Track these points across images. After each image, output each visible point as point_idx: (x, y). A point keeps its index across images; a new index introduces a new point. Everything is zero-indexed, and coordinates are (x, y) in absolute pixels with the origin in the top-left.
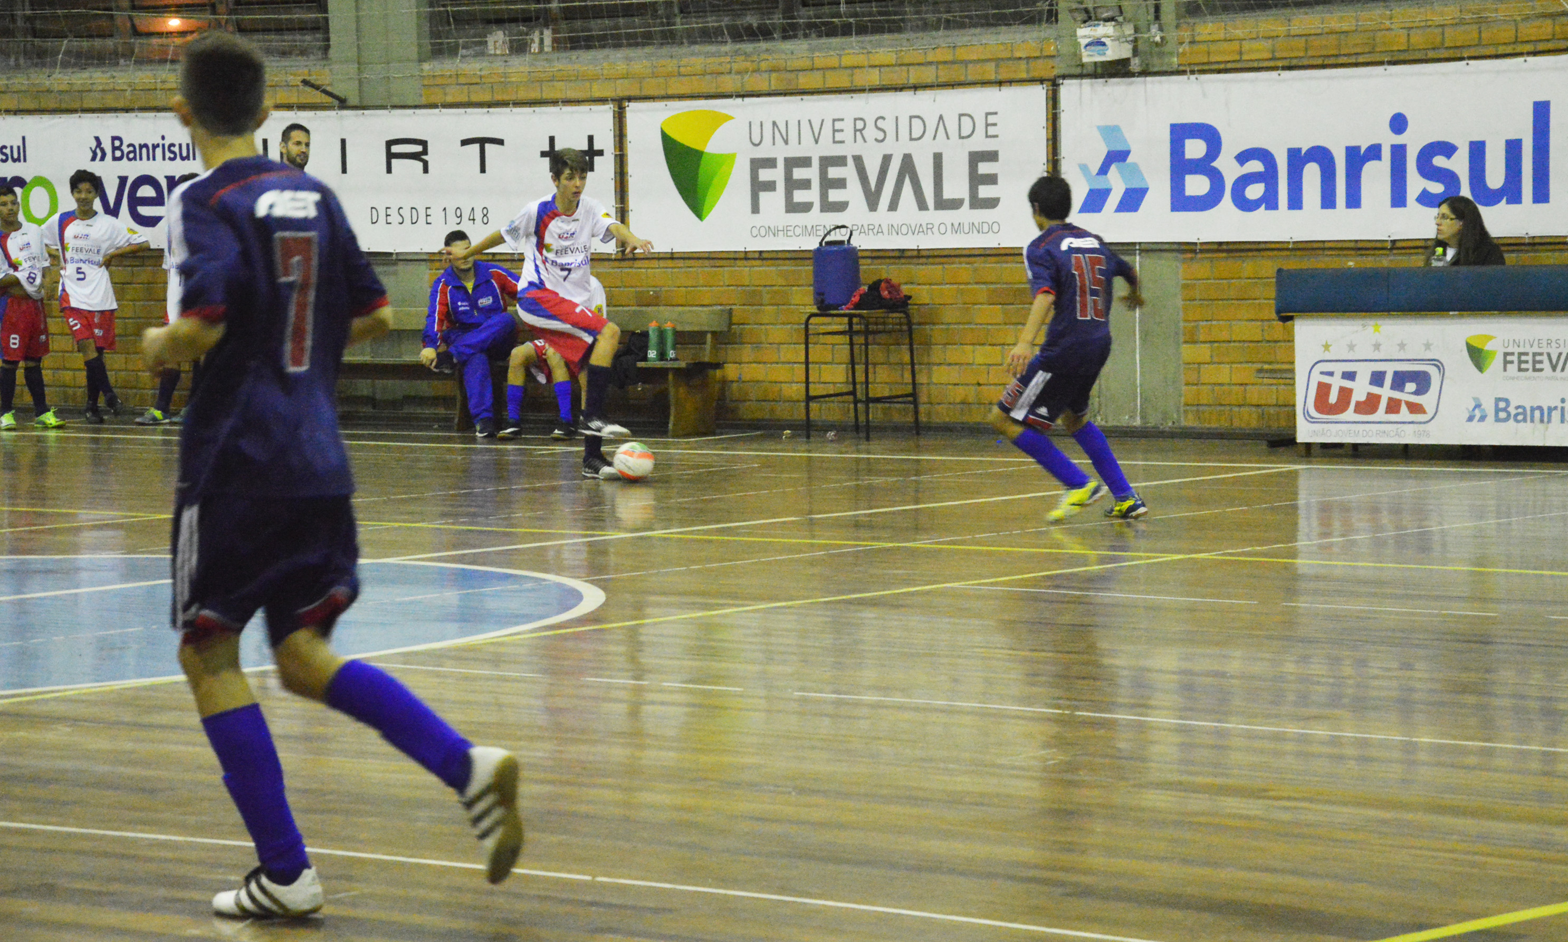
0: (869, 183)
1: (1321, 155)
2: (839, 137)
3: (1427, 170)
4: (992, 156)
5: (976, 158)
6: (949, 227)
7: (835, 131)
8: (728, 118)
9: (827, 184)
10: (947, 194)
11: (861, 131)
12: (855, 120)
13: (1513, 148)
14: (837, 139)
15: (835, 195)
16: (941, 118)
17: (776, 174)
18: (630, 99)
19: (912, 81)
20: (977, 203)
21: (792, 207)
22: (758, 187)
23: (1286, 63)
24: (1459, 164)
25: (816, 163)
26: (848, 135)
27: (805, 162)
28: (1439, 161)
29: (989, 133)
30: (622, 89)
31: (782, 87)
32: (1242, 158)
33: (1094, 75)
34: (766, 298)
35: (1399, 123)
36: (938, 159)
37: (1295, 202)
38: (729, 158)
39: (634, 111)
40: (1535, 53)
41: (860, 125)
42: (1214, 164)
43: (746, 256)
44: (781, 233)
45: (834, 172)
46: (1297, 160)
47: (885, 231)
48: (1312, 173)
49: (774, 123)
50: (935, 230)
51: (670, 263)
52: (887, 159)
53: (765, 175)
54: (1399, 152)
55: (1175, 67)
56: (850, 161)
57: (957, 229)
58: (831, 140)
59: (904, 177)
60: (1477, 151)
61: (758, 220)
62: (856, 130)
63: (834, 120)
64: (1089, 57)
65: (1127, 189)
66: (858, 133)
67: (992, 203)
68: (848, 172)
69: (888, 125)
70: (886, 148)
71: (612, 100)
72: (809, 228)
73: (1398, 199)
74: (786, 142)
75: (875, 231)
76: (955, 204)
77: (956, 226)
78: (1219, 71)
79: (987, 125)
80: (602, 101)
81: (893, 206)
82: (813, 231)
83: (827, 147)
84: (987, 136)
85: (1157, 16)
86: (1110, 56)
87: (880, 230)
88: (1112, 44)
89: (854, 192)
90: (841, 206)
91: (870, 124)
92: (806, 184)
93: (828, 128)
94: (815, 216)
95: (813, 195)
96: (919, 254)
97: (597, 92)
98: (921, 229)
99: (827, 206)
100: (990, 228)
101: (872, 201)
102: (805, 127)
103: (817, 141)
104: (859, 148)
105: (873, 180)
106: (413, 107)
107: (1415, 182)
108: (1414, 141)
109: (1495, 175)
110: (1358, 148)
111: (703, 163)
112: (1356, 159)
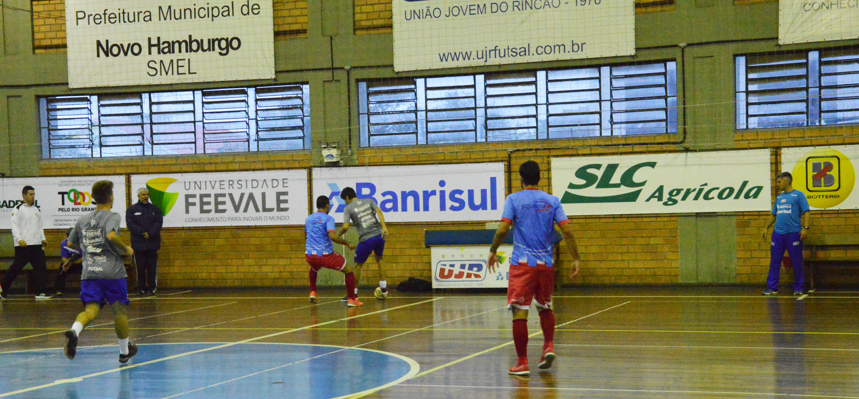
0: (235, 202)
1: (414, 194)
2: (222, 187)
3: (452, 198)
4: (286, 194)
5: (279, 194)
6: (268, 218)
7: (221, 185)
8: (175, 180)
9: (217, 203)
10: (267, 206)
12: (229, 181)
13: (484, 192)
15: (220, 207)
16: (265, 180)
17: (197, 200)
18: (133, 174)
19: (253, 167)
20: (280, 209)
21: (202, 211)
22: (188, 204)
23: (399, 163)
24: (465, 197)
25: (213, 196)
26: (226, 186)
28: (457, 196)
30: (129, 170)
31: (198, 169)
32: (384, 194)
33: (327, 166)
35: (442, 183)
36: (264, 195)
37: (404, 209)
38: (176, 195)
39: (134, 178)
40: (490, 162)
41: (231, 183)
42: (374, 196)
43: (183, 229)
44: (198, 221)
45: (220, 199)
46: (405, 195)
47: (242, 219)
48: (410, 200)
49: (195, 182)
50: (263, 219)
52: (242, 195)
53: (191, 200)
54: (442, 193)
55: (357, 164)
56: (227, 195)
57: (271, 218)
58: (219, 188)
59: (250, 201)
60: (471, 193)
61: (188, 216)
62: (229, 185)
63: (220, 181)
64: (326, 160)
65: (339, 205)
67: (286, 209)
68: (227, 199)
69: (243, 183)
70: (242, 191)
71: (125, 174)
72: (210, 218)
73: (443, 207)
74: (200, 189)
75: (238, 219)
76: (271, 210)
78: (374, 166)
79: (283, 183)
80: (121, 174)
81: (245, 210)
82: (212, 219)
83: (217, 191)
84: (283, 187)
85: (350, 147)
86: (334, 160)
87: (240, 219)
88: (335, 156)
89: (229, 206)
90: (224, 211)
91: (236, 183)
92: (209, 203)
93: (218, 184)
94: (213, 214)
95: (212, 207)
96: (256, 228)
97: (118, 171)
98: (257, 219)
99: (217, 211)
100: (285, 218)
101: (237, 209)
102: (208, 184)
103: (213, 188)
104: (231, 191)
105: (237, 203)
106: (35, 177)
107: (449, 203)
108: (448, 189)
109: (477, 201)
110: (427, 192)
111: (164, 196)
112: (427, 195)
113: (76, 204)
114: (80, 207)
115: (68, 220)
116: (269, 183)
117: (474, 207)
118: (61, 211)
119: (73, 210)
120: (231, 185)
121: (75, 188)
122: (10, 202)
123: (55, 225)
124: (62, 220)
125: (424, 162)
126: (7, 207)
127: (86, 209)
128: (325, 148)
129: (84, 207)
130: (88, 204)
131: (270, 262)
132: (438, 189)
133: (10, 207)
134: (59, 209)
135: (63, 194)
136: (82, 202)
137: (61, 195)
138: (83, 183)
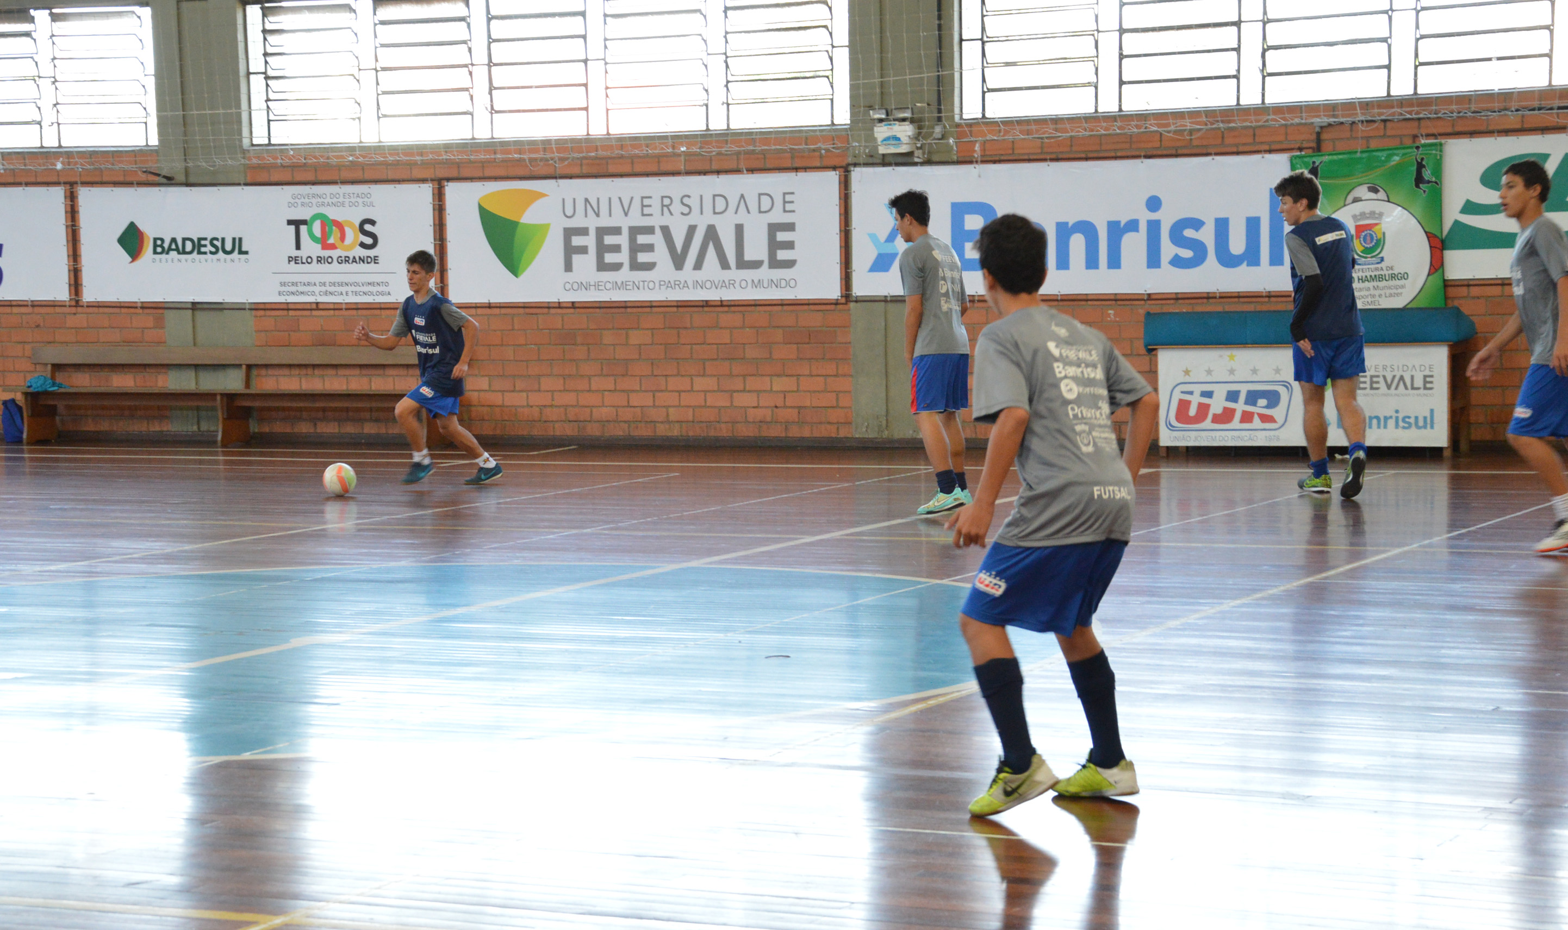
0: (675, 247)
1: (1087, 229)
2: (646, 211)
3: (1177, 237)
4: (790, 227)
5: (773, 229)
6: (750, 283)
7: (643, 206)
8: (543, 195)
9: (635, 249)
10: (748, 257)
11: (667, 206)
12: (663, 197)
13: (1252, 223)
14: (645, 212)
15: (642, 258)
16: (742, 196)
17: (589, 241)
18: (448, 180)
19: (715, 167)
20: (775, 263)
21: (602, 266)
22: (570, 251)
23: (1053, 156)
24: (1207, 236)
25: (625, 232)
26: (656, 208)
27: (617, 231)
28: (1189, 233)
29: (787, 209)
30: (441, 173)
31: (594, 171)
33: (884, 164)
34: (579, 340)
35: (1154, 204)
36: (739, 229)
37: (1063, 264)
38: (543, 229)
39: (451, 190)
40: (1270, 151)
41: (667, 201)
43: (559, 305)
44: (592, 288)
45: (642, 239)
46: (1065, 231)
47: (691, 285)
48: (1077, 242)
49: (587, 200)
50: (737, 285)
51: (488, 311)
52: (692, 230)
53: (577, 241)
54: (1154, 227)
55: (955, 158)
56: (658, 231)
57: (758, 284)
58: (640, 214)
59: (708, 244)
60: (1222, 226)
61: (570, 277)
62: (663, 206)
63: (643, 198)
64: (882, 150)
66: (665, 209)
67: (790, 264)
68: (657, 239)
69: (694, 202)
70: (691, 220)
71: (432, 180)
72: (619, 284)
73: (1153, 261)
74: (598, 215)
75: (681, 286)
76: (756, 265)
77: (756, 282)
78: (995, 162)
79: (785, 202)
80: (424, 181)
82: (623, 286)
83: (636, 219)
84: (785, 211)
85: (939, 119)
86: (904, 149)
87: (686, 285)
88: (905, 139)
89: (661, 255)
90: (650, 266)
91: (677, 201)
92: (616, 249)
93: (636, 204)
94: (625, 274)
95: (623, 257)
96: (721, 304)
97: (417, 174)
98: (724, 285)
99: (636, 266)
100: (788, 284)
101: (678, 262)
102: (615, 203)
103: (626, 214)
104: (666, 220)
105: (679, 246)
106: (239, 184)
107: (1168, 250)
108: (1167, 218)
109: (1237, 245)
110: (1119, 222)
111: (519, 230)
112: (1117, 231)
113: (326, 246)
114: (335, 254)
115: (309, 284)
116: (753, 206)
117: (1227, 260)
118: (292, 263)
119: (320, 260)
120: (666, 207)
121: (322, 210)
122: (184, 240)
123: (280, 293)
124: (294, 284)
125: (1113, 154)
126: (179, 253)
127: (347, 260)
128: (881, 120)
129: (344, 254)
130: (351, 247)
131: (752, 383)
132: (1144, 216)
133: (184, 252)
134: (290, 259)
135: (296, 224)
136: (338, 243)
137: (293, 228)
138: (341, 200)
